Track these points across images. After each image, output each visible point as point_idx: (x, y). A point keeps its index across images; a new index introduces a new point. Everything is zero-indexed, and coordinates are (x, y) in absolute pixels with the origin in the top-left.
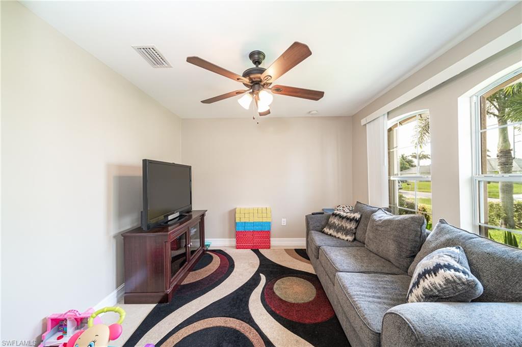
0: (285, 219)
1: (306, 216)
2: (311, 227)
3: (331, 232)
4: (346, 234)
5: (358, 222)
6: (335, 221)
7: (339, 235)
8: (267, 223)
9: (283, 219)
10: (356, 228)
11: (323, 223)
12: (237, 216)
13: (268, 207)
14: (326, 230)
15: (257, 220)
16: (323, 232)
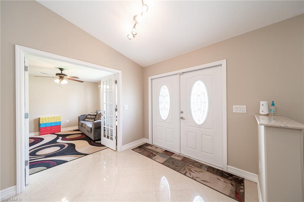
0: (68, 120)
1: (79, 117)
2: (80, 120)
3: (88, 120)
4: (92, 119)
5: (96, 115)
6: (89, 116)
7: (90, 120)
8: (59, 122)
9: (67, 120)
10: (95, 117)
11: (85, 118)
12: (40, 121)
13: (59, 116)
14: (86, 120)
15: (53, 121)
16: (85, 121)
